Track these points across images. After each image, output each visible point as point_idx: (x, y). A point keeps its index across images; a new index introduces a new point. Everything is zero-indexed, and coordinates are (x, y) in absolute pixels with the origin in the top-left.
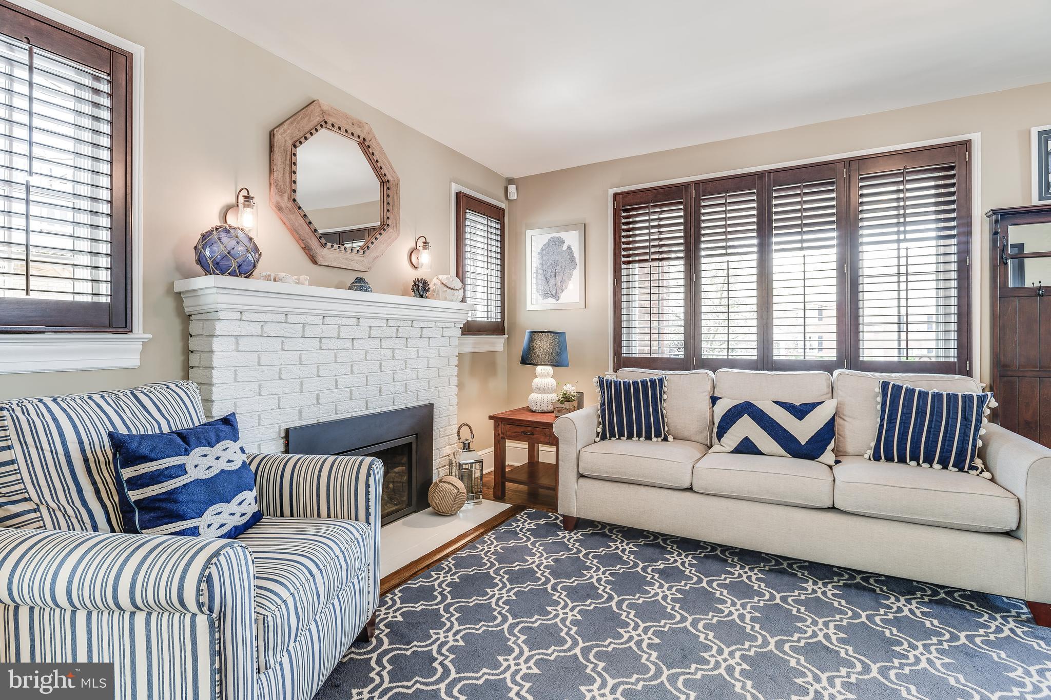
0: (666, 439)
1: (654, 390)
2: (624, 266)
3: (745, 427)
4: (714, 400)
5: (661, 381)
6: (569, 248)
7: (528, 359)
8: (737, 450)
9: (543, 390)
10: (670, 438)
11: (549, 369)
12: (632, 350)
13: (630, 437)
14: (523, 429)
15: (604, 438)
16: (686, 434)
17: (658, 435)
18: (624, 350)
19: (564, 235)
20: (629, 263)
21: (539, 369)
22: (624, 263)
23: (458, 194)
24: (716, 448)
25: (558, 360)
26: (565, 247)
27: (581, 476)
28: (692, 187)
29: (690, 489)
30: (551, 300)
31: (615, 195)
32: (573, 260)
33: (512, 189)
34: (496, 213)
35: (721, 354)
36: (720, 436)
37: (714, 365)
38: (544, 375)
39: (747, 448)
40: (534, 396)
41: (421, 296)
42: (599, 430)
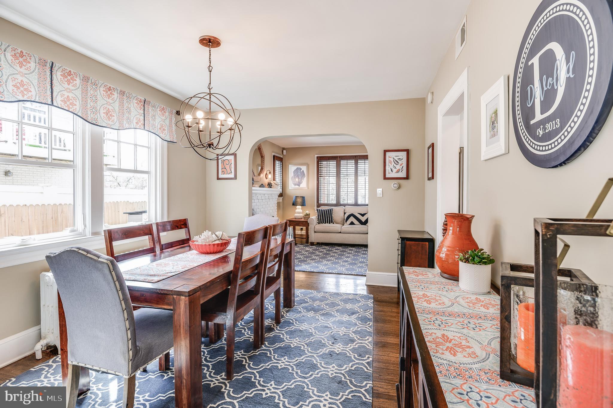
0: (334, 223)
1: (331, 211)
2: (320, 178)
3: (352, 219)
4: (345, 213)
5: (332, 209)
6: (303, 171)
7: (294, 204)
8: (350, 224)
9: (299, 213)
10: (335, 223)
11: (300, 207)
12: (322, 201)
13: (325, 223)
14: (296, 223)
15: (319, 223)
16: (338, 222)
17: (332, 222)
18: (320, 202)
19: (301, 167)
20: (321, 177)
21: (298, 207)
22: (320, 177)
23: (274, 156)
24: (345, 224)
25: (303, 204)
26: (302, 171)
27: (315, 232)
28: (338, 158)
29: (340, 233)
30: (297, 186)
31: (317, 157)
32: (304, 174)
33: (285, 151)
34: (281, 160)
35: (345, 202)
36: (346, 221)
37: (344, 205)
38: (299, 208)
39: (352, 223)
40: (296, 215)
41: (270, 187)
42: (318, 222)
